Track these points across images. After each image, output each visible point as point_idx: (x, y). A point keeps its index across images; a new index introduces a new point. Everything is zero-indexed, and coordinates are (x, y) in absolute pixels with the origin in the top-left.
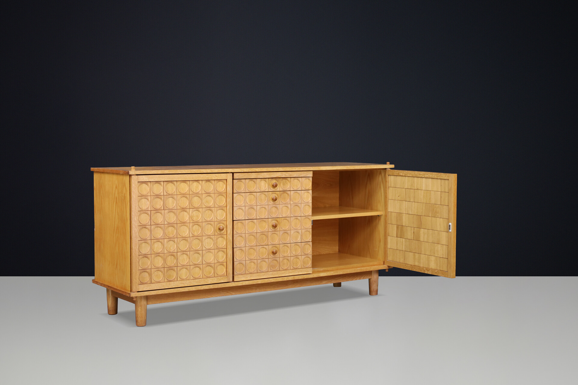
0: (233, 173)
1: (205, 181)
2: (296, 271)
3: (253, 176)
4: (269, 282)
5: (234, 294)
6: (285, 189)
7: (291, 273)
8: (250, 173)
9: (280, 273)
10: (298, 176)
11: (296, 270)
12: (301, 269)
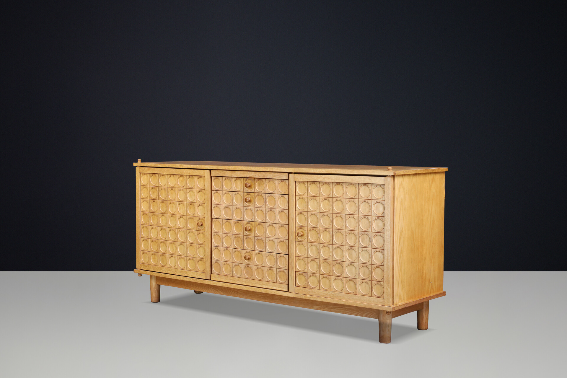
0: (210, 170)
1: (189, 176)
2: (270, 285)
3: (228, 174)
4: (241, 289)
5: (223, 294)
6: (260, 191)
7: (265, 285)
8: (225, 171)
9: (254, 282)
10: (272, 177)
11: (270, 283)
12: (275, 284)
